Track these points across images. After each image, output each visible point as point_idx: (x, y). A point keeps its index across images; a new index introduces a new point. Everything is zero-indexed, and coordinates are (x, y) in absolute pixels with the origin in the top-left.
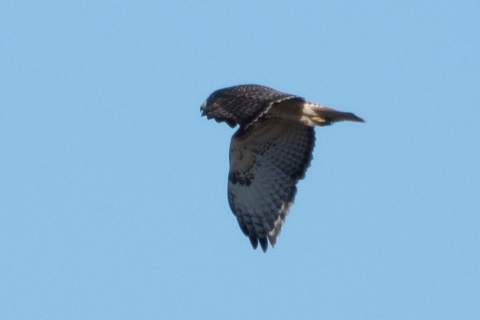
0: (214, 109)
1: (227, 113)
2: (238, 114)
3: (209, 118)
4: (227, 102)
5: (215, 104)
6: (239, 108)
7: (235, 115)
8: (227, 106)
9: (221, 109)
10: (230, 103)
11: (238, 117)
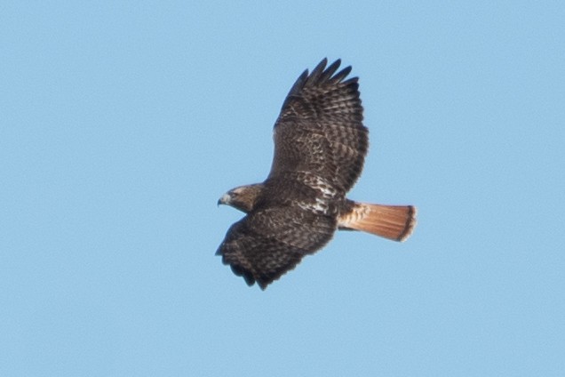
0: (233, 250)
1: (245, 262)
2: (259, 266)
3: (226, 261)
4: (250, 243)
5: (235, 244)
6: (262, 257)
7: (254, 266)
8: (248, 252)
9: (240, 253)
10: (254, 246)
11: (258, 270)
